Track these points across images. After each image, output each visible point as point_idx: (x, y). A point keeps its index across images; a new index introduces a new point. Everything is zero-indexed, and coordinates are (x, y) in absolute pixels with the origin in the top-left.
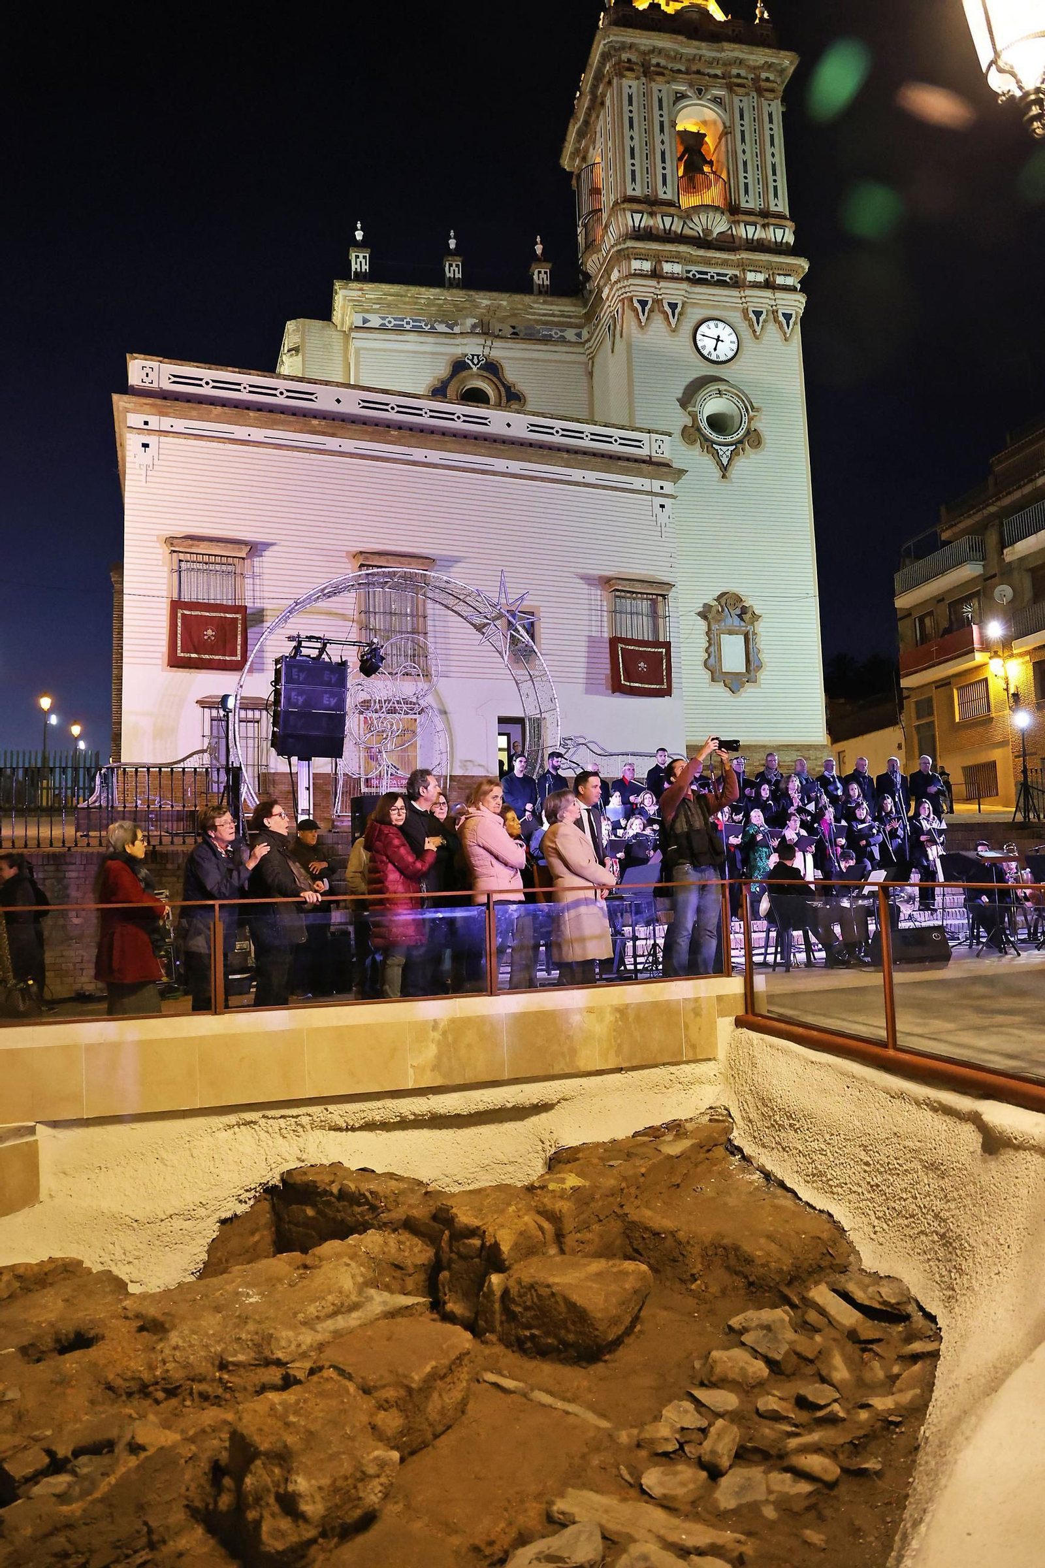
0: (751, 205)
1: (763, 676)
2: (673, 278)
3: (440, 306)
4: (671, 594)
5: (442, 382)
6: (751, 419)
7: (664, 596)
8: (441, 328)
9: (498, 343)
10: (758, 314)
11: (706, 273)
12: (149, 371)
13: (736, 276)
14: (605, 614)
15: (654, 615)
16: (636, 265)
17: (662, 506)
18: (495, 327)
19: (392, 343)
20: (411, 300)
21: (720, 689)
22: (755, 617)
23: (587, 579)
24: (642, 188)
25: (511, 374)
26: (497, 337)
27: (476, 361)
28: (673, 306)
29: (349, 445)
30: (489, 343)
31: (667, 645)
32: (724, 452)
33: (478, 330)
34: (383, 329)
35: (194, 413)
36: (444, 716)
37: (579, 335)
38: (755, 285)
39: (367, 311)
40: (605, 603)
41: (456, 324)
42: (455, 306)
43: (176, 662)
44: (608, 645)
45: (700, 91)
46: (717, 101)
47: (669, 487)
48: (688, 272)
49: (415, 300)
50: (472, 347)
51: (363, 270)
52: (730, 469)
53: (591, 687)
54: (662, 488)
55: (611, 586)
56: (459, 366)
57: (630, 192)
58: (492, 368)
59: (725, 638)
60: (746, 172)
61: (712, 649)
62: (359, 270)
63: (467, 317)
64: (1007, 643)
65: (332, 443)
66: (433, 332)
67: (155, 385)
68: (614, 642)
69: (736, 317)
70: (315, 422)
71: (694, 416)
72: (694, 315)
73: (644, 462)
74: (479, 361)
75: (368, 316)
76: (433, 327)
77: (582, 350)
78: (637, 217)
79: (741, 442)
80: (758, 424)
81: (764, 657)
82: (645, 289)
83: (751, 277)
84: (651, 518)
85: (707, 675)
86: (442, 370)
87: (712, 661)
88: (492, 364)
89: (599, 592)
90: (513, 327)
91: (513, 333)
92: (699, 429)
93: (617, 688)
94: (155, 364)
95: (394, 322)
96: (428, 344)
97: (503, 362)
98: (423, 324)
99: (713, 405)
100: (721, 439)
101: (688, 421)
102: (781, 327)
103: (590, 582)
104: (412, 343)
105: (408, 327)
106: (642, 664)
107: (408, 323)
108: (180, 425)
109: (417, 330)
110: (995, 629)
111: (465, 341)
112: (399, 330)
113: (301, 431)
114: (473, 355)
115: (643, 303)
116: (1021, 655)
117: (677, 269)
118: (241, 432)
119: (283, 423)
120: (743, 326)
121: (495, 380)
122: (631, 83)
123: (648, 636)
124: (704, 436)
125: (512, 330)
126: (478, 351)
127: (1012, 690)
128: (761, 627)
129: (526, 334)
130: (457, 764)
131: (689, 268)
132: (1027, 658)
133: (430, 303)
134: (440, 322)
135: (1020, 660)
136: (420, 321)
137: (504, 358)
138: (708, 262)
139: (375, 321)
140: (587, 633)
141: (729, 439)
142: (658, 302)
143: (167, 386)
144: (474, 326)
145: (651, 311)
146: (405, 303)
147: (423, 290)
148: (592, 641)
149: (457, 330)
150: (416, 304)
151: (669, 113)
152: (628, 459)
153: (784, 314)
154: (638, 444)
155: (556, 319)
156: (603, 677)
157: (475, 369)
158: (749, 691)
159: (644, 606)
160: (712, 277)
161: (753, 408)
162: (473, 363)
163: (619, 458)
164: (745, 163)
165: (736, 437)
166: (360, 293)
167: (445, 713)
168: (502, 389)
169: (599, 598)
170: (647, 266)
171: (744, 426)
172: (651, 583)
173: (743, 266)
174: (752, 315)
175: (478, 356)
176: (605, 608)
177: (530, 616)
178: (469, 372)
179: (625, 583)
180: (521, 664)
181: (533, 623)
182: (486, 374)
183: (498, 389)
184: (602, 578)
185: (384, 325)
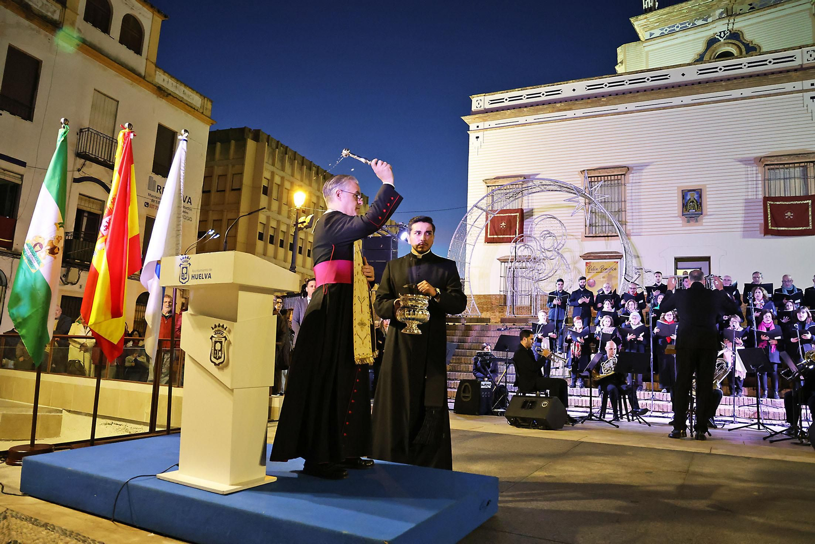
3: (697, 9)
5: (700, 55)
7: (813, 163)
8: (700, 22)
9: (738, 19)
12: (479, 101)
14: (760, 182)
15: (803, 178)
18: (737, 9)
19: (669, 41)
20: (677, 13)
23: (745, 161)
25: (748, 37)
26: (740, 14)
27: (722, 35)
29: (579, 112)
30: (732, 21)
31: (813, 198)
33: (724, 16)
34: (662, 35)
35: (498, 116)
36: (637, 259)
39: (652, 29)
40: (760, 175)
41: (709, 16)
42: (707, 6)
44: (762, 203)
49: (680, 12)
50: (721, 27)
51: (649, 6)
53: (747, 232)
54: (812, 85)
55: (763, 163)
56: (711, 42)
58: (735, 36)
62: (647, 7)
63: (714, 10)
65: (570, 114)
66: (695, 27)
67: (482, 108)
68: (766, 199)
70: (558, 105)
73: (796, 70)
74: (725, 34)
75: (652, 31)
76: (693, 24)
84: (803, 109)
86: (700, 47)
88: (735, 33)
89: (754, 168)
90: (751, 5)
91: (750, 9)
93: (767, 232)
94: (482, 98)
95: (668, 29)
96: (691, 35)
97: (742, 29)
98: (687, 24)
103: (745, 162)
104: (681, 38)
105: (678, 29)
106: (789, 214)
107: (678, 27)
108: (493, 124)
109: (684, 29)
111: (714, 25)
112: (672, 33)
113: (553, 112)
114: (720, 33)
118: (522, 120)
119: (541, 110)
121: (737, 42)
125: (750, 7)
126: (725, 28)
129: (761, 6)
133: (690, 10)
134: (698, 19)
136: (685, 23)
137: (744, 27)
139: (657, 33)
140: (744, 197)
143: (488, 106)
144: (722, 13)
146: (674, 16)
147: (683, 4)
148: (747, 201)
149: (710, 20)
150: (681, 14)
152: (781, 72)
154: (791, 58)
156: (758, 225)
157: (722, 40)
159: (798, 172)
162: (721, 37)
163: (773, 73)
166: (645, 20)
167: (638, 257)
168: (743, 47)
169: (754, 172)
172: (797, 155)
175: (724, 32)
176: (760, 179)
177: (699, 192)
178: (718, 43)
179: (773, 159)
180: (692, 223)
181: (700, 197)
182: (730, 41)
183: (739, 47)
184: (756, 158)
185: (663, 33)
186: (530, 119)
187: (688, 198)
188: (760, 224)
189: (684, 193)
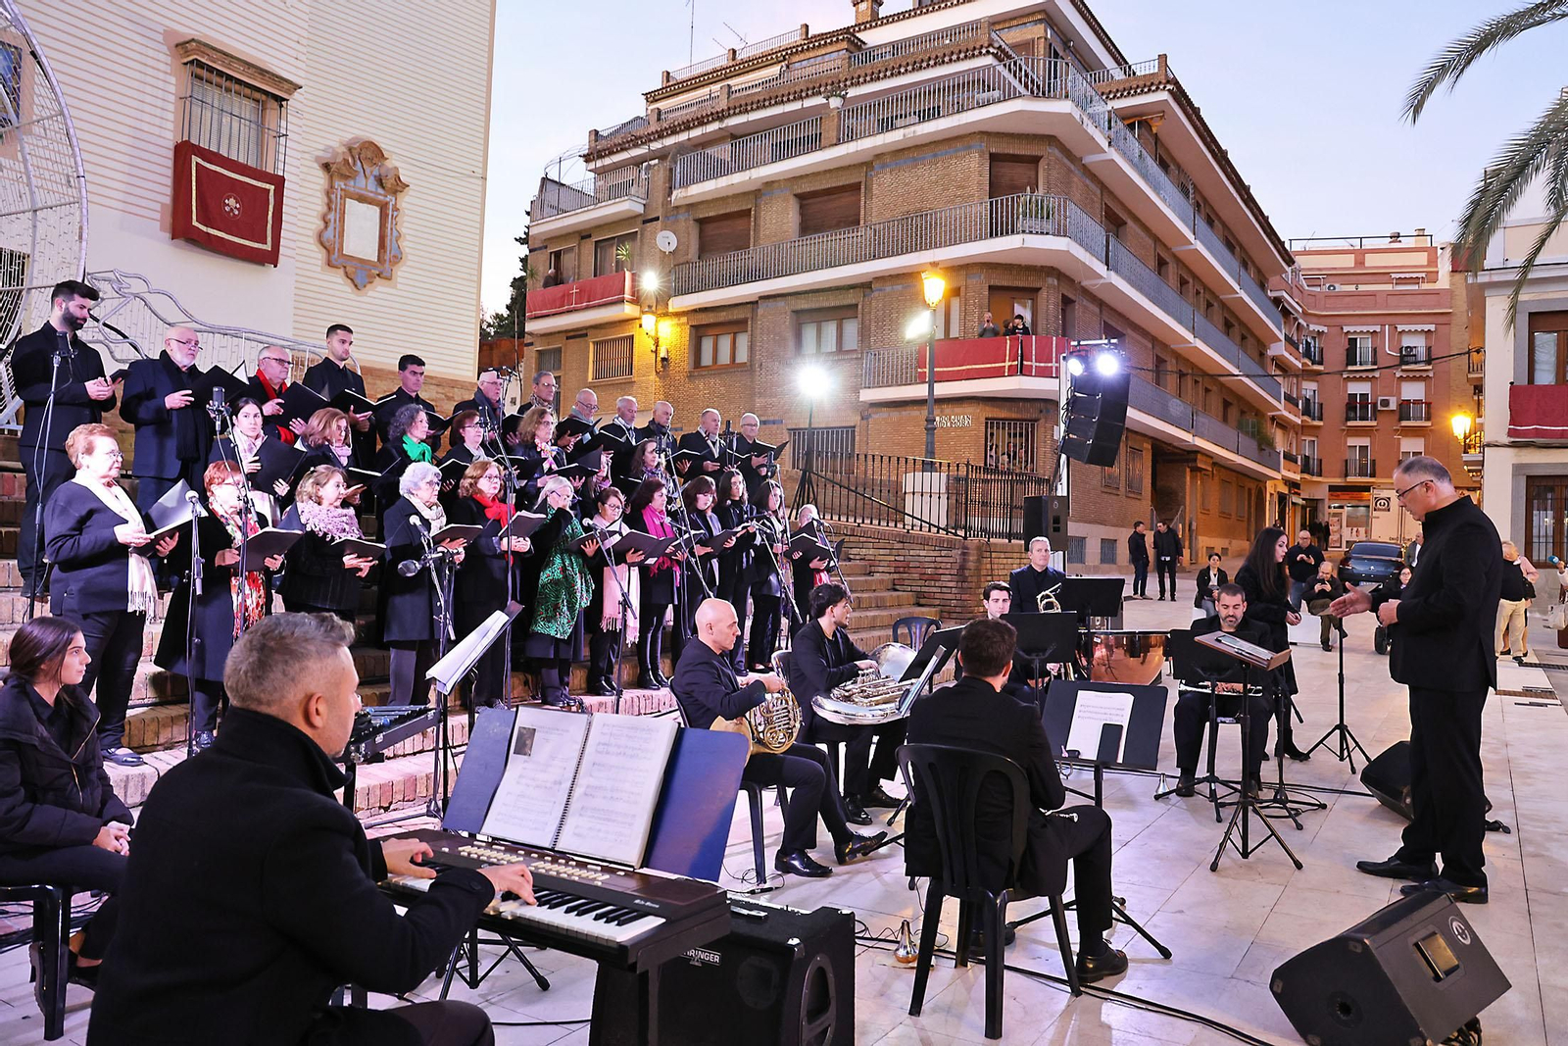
1: (401, 273)
4: (295, 101)
7: (280, 100)
14: (171, 98)
15: (261, 128)
21: (337, 279)
22: (399, 187)
31: (279, 182)
44: (171, 154)
53: (130, 219)
55: (187, 53)
59: (352, 205)
61: (331, 216)
64: (662, 299)
68: (183, 148)
81: (406, 245)
85: (320, 255)
87: (329, 234)
89: (163, 57)
93: (183, 233)
106: (232, 202)
110: (651, 281)
116: (678, 315)
123: (245, 157)
127: (662, 354)
128: (405, 201)
132: (684, 319)
135: (675, 321)
140: (134, 123)
148: (140, 138)
156: (158, 207)
158: (378, 290)
159: (245, 107)
169: (162, 66)
172: (261, 70)
176: (171, 89)
177: (16, 59)
179: (215, 55)
181: (19, 74)
184: (168, 33)
188: (163, 204)
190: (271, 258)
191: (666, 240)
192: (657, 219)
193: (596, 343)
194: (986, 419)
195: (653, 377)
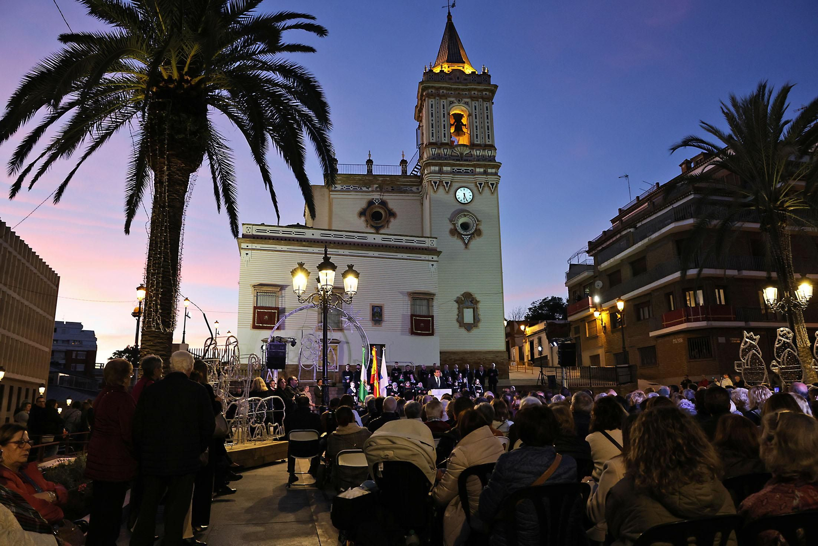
0: (479, 143)
1: (480, 325)
2: (447, 173)
3: (364, 181)
4: (435, 298)
5: (364, 210)
6: (477, 225)
7: (433, 299)
8: (364, 189)
9: (386, 194)
10: (481, 184)
11: (461, 169)
13: (472, 170)
14: (409, 306)
15: (428, 306)
16: (433, 168)
17: (433, 265)
18: (385, 187)
19: (346, 195)
20: (352, 179)
21: (463, 331)
22: (477, 302)
23: (402, 293)
24: (436, 139)
25: (390, 205)
26: (386, 192)
27: (377, 201)
28: (447, 183)
29: (316, 250)
30: (382, 194)
31: (432, 317)
32: (466, 238)
33: (378, 189)
34: (342, 191)
35: (263, 242)
37: (418, 189)
38: (480, 174)
39: (336, 184)
40: (410, 302)
41: (370, 187)
42: (370, 181)
43: (254, 327)
44: (409, 317)
45: (459, 100)
46: (467, 103)
47: (435, 258)
48: (453, 169)
50: (376, 196)
52: (468, 244)
53: (402, 333)
54: (433, 258)
55: (411, 296)
56: (371, 203)
57: (431, 141)
58: (383, 203)
59: (465, 310)
60: (477, 130)
61: (460, 314)
63: (373, 184)
65: (310, 249)
66: (361, 191)
67: (251, 233)
68: (412, 316)
69: (472, 186)
70: (304, 243)
71: (454, 224)
72: (455, 185)
73: (426, 249)
75: (336, 186)
76: (361, 189)
77: (419, 195)
78: (434, 150)
79: (473, 234)
80: (480, 227)
81: (481, 317)
82: (437, 178)
83: (478, 170)
84: (428, 270)
85: (457, 325)
86: (364, 205)
87: (460, 319)
89: (407, 298)
91: (392, 190)
92: (456, 230)
93: (413, 333)
94: (250, 226)
95: (346, 188)
96: (359, 196)
97: (388, 201)
99: (462, 220)
100: (465, 233)
101: (452, 227)
102: (490, 188)
103: (404, 294)
104: (353, 195)
105: (351, 189)
106: (422, 324)
107: (352, 187)
108: (259, 246)
109: (355, 190)
110: (597, 299)
111: (373, 194)
112: (348, 191)
113: (300, 246)
114: (376, 199)
115: (435, 183)
117: (449, 169)
118: (279, 247)
119: (293, 244)
120: (475, 189)
121: (385, 208)
122: (432, 100)
123: (424, 313)
124: (458, 232)
125: (391, 188)
126: (378, 197)
127: (604, 325)
128: (480, 306)
129: (397, 189)
130: (352, 361)
131: (454, 168)
132: (608, 311)
133: (360, 180)
134: (364, 187)
135: (605, 313)
136: (356, 187)
137: (388, 199)
138: (461, 165)
139: (339, 187)
140: (402, 313)
141: (468, 233)
142: (441, 182)
143: (254, 233)
144: (377, 188)
145: (438, 185)
146: (350, 180)
148: (404, 316)
149: (370, 189)
150: (355, 180)
151: (447, 110)
152: (420, 249)
153: (491, 184)
154: (424, 242)
155: (408, 183)
157: (377, 204)
158: (475, 331)
159: (425, 302)
160: (463, 171)
161: (478, 221)
163: (416, 248)
164: (476, 126)
165: (471, 232)
167: (348, 343)
168: (387, 211)
169: (407, 300)
170: (437, 168)
171: (474, 228)
172: (427, 294)
173: (475, 166)
174: (478, 185)
175: (378, 199)
176: (409, 304)
177: (381, 308)
178: (374, 205)
179: (415, 294)
180: (377, 325)
181: (381, 310)
182: (381, 206)
183: (385, 211)
184: (408, 293)
185: (342, 189)
186: (285, 248)
187: (375, 310)
188: (409, 328)
189: (373, 307)
190: (432, 334)
191: (599, 284)
192: (597, 276)
193: (587, 323)
194: (688, 339)
195: (602, 333)
